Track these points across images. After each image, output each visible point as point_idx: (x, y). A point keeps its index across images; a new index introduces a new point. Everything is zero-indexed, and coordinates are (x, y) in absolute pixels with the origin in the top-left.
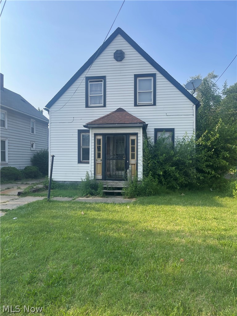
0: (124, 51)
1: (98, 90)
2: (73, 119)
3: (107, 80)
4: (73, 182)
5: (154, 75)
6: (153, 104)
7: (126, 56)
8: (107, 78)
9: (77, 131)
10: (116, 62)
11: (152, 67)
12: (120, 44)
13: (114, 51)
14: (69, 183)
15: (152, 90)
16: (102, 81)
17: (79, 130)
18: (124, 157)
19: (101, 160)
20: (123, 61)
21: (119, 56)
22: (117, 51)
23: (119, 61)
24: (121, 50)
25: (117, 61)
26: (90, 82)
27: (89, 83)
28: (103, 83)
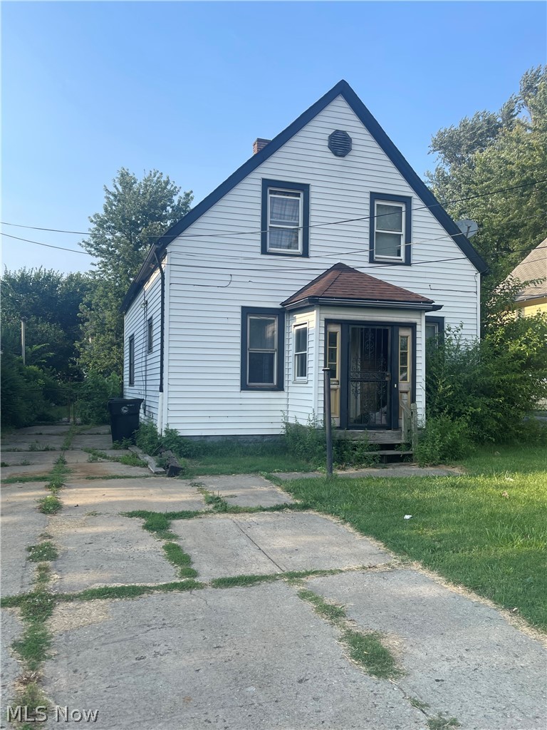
0: (351, 135)
1: (287, 213)
2: (228, 278)
3: (312, 195)
4: (228, 438)
5: (407, 201)
6: (403, 261)
7: (354, 147)
8: (312, 189)
9: (240, 310)
10: (332, 156)
11: (405, 183)
12: (340, 117)
13: (331, 132)
14: (216, 440)
15: (403, 232)
16: (298, 195)
17: (243, 308)
18: (387, 376)
19: (338, 381)
20: (347, 158)
21: (340, 145)
22: (337, 131)
23: (340, 156)
24: (344, 132)
25: (336, 155)
26: (272, 192)
27: (270, 196)
28: (301, 199)
